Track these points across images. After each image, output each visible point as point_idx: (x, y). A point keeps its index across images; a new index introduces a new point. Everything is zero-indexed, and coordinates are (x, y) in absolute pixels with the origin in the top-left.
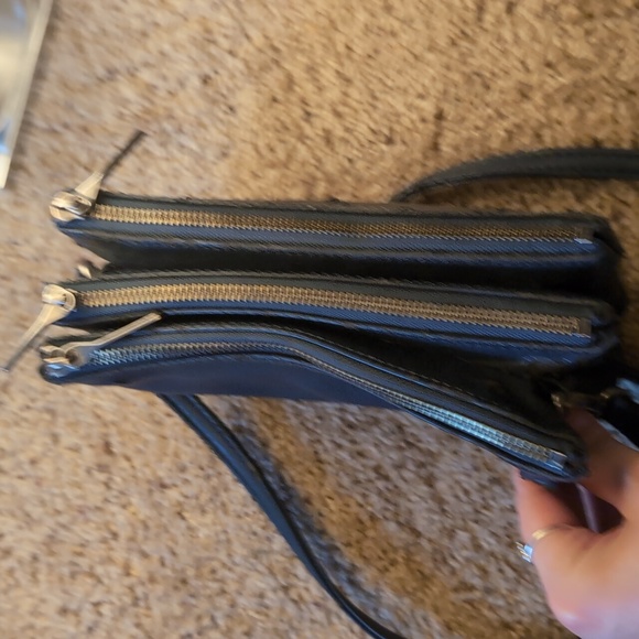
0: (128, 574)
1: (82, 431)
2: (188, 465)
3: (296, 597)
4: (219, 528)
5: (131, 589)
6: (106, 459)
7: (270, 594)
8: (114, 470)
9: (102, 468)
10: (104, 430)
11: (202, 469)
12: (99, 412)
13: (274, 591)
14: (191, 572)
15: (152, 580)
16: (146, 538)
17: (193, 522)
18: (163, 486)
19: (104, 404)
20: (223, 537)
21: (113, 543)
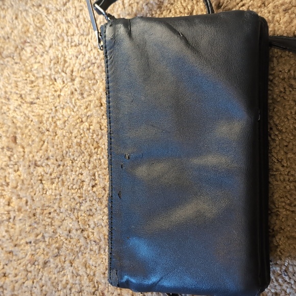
0: (9, 205)
1: (4, 129)
2: (51, 157)
3: (86, 236)
4: (57, 192)
5: (9, 212)
6: (12, 145)
7: (74, 231)
8: (14, 151)
9: (9, 149)
10: (14, 130)
11: (57, 160)
12: (14, 120)
13: (77, 230)
14: (39, 211)
15: (19, 210)
16: (21, 189)
17: (46, 186)
18: (36, 165)
19: (18, 117)
20: (58, 197)
21: (6, 188)
